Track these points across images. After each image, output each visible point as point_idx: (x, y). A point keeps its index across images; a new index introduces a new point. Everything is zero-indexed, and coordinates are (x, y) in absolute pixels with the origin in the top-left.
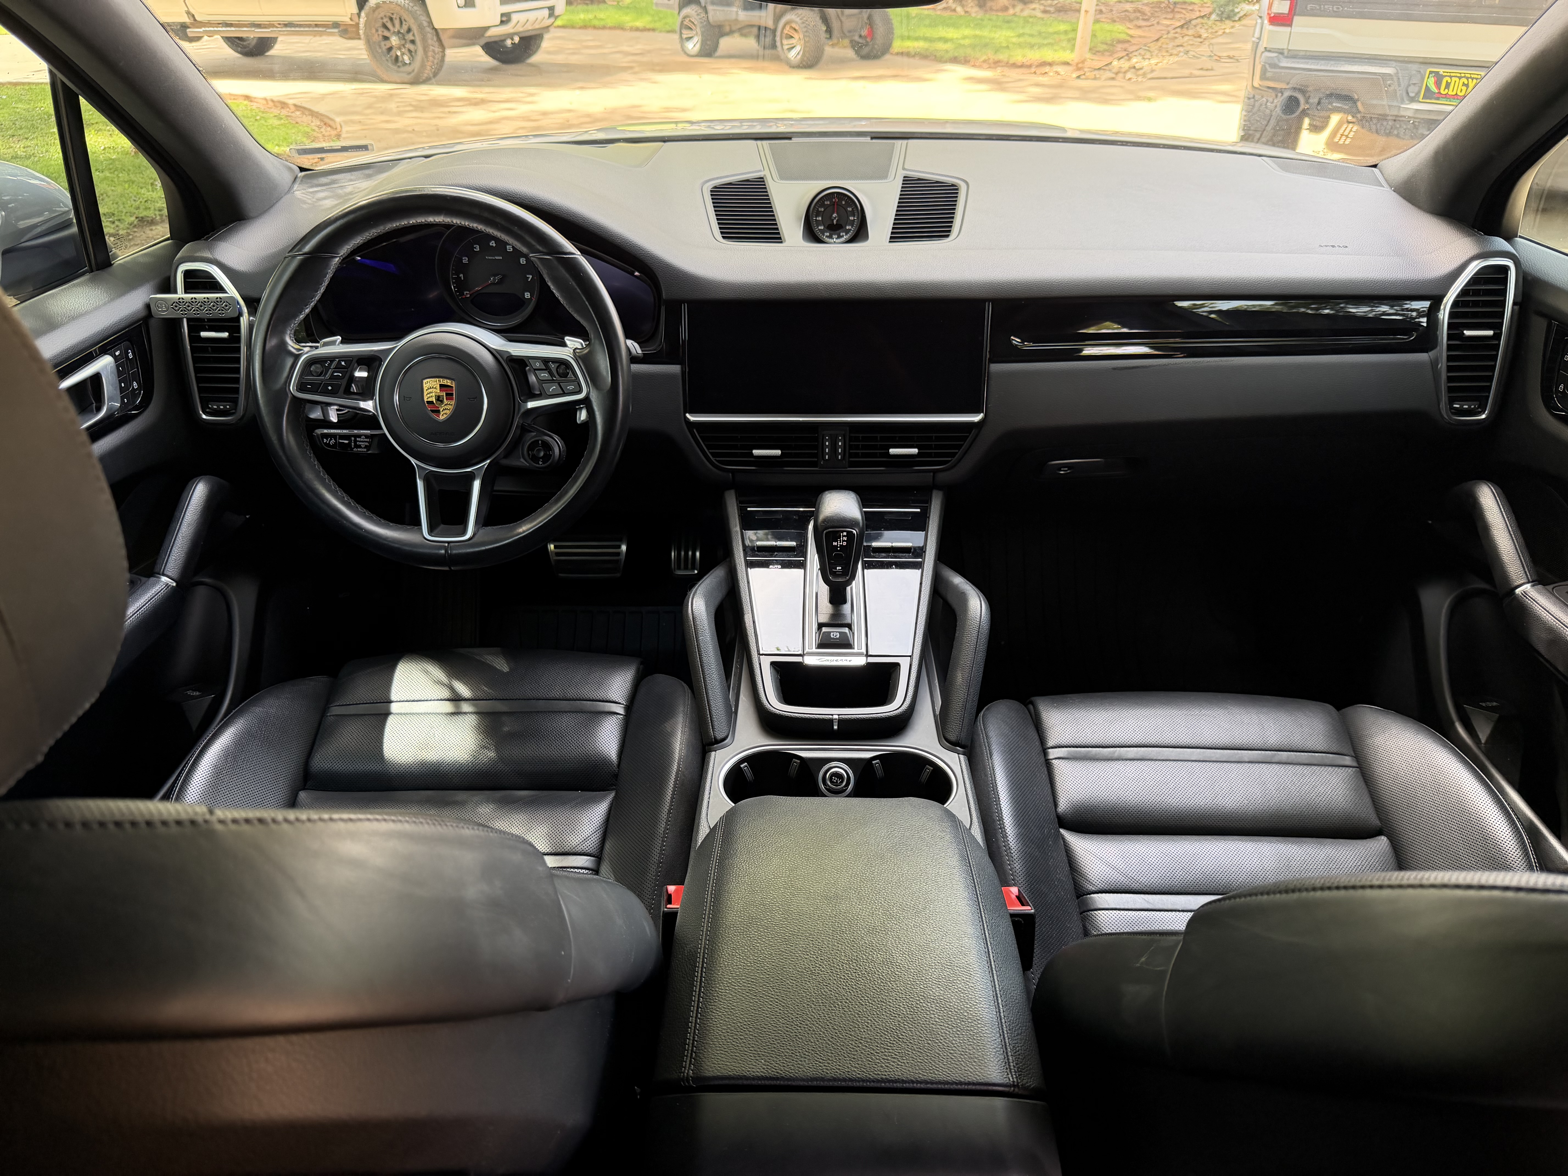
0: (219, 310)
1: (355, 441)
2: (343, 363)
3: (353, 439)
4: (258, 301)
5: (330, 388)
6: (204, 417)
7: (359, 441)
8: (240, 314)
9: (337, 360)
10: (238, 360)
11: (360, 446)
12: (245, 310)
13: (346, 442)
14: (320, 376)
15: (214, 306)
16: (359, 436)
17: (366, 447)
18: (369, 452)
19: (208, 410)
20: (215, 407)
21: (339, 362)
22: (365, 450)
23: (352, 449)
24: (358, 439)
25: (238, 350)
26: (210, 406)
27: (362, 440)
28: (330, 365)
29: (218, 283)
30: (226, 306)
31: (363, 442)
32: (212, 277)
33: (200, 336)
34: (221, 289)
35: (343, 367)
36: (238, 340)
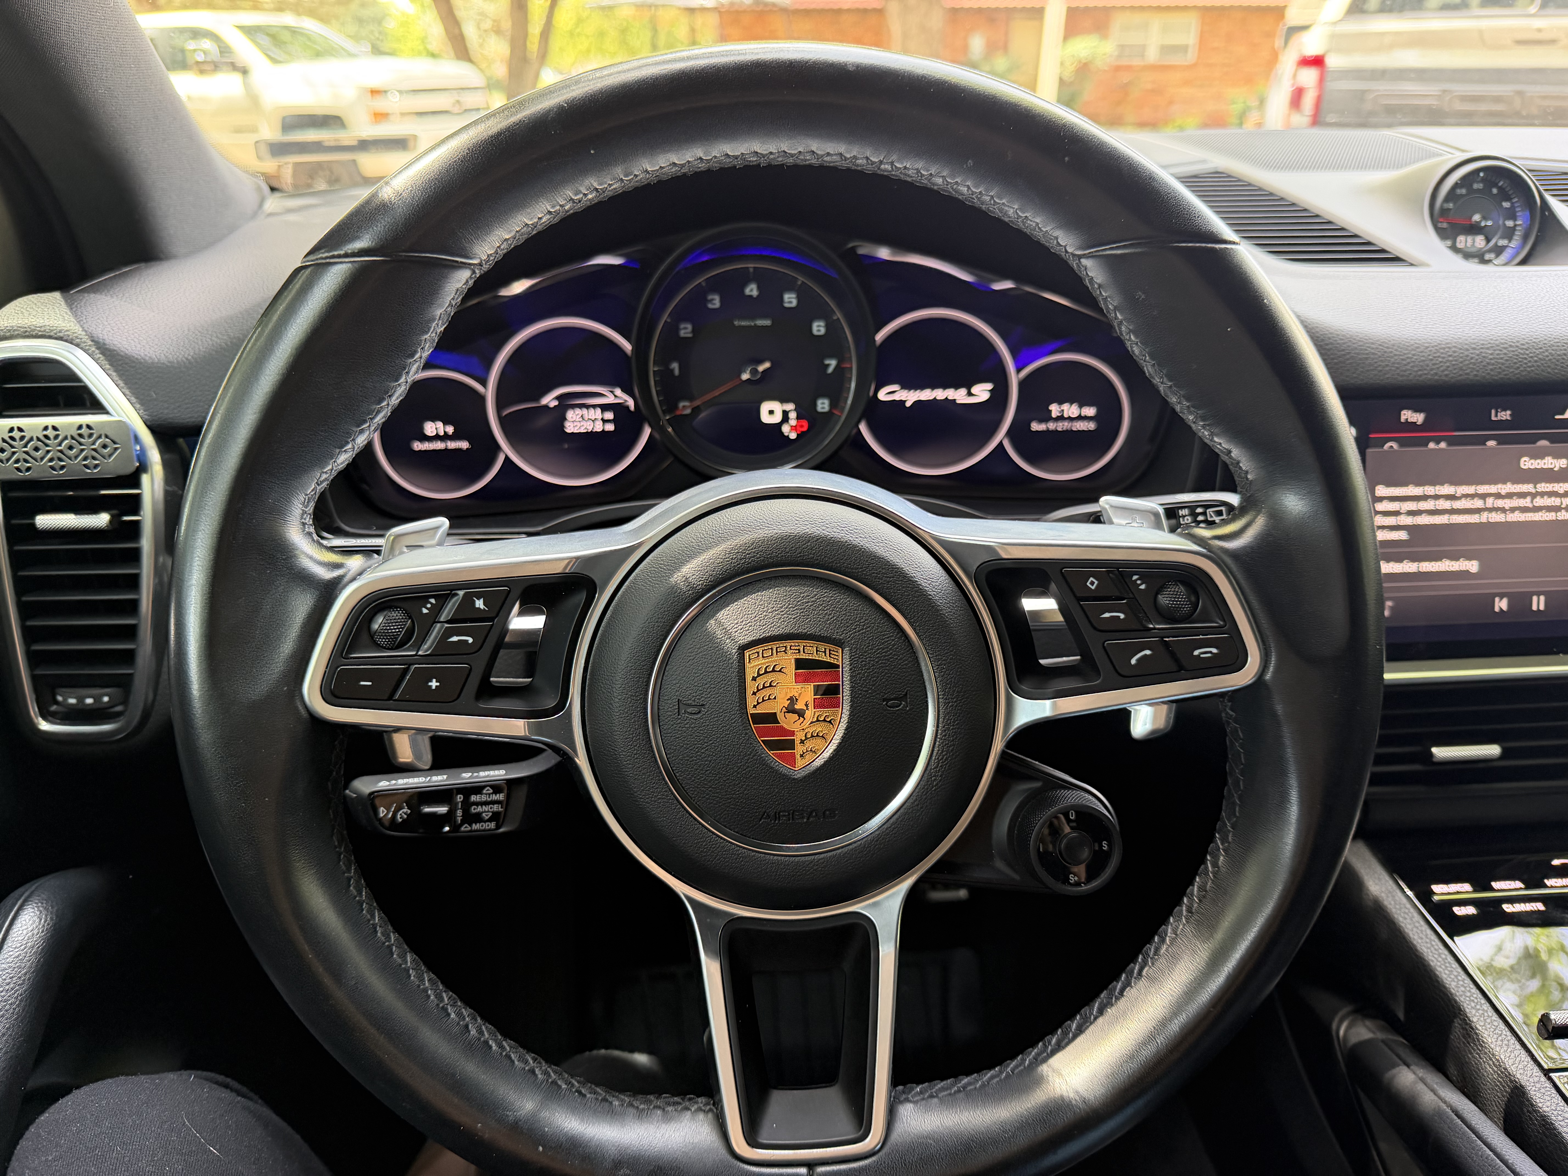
0: (85, 459)
1: (467, 804)
2: (480, 604)
3: (460, 798)
4: (193, 432)
5: (434, 684)
6: (44, 726)
7: (477, 804)
8: (143, 467)
9: (461, 593)
10: (133, 582)
11: (478, 818)
12: (155, 456)
13: (443, 810)
14: (399, 647)
15: (71, 448)
16: (477, 789)
17: (495, 817)
18: (501, 830)
19: (54, 708)
20: (72, 701)
21: (468, 600)
22: (492, 825)
23: (455, 828)
24: (474, 798)
25: (135, 556)
26: (60, 698)
27: (484, 798)
28: (437, 610)
29: (86, 389)
30: (105, 446)
31: (486, 803)
32: (73, 377)
33: (33, 525)
34: (96, 406)
35: (480, 617)
36: (135, 530)
